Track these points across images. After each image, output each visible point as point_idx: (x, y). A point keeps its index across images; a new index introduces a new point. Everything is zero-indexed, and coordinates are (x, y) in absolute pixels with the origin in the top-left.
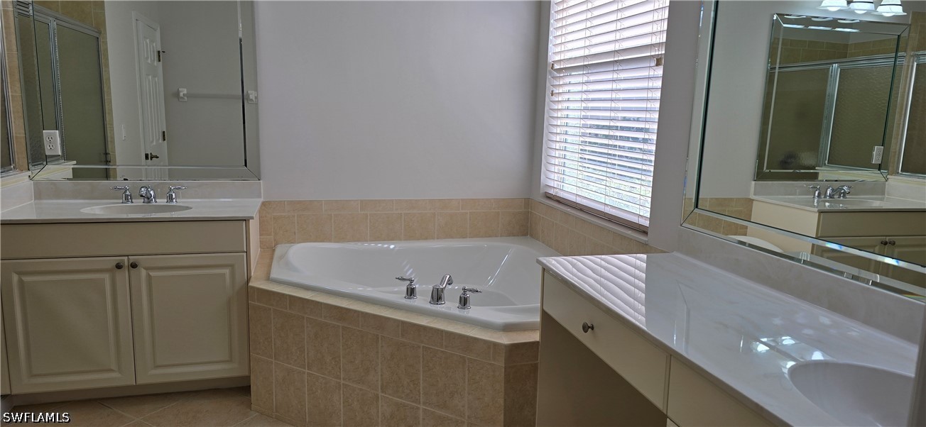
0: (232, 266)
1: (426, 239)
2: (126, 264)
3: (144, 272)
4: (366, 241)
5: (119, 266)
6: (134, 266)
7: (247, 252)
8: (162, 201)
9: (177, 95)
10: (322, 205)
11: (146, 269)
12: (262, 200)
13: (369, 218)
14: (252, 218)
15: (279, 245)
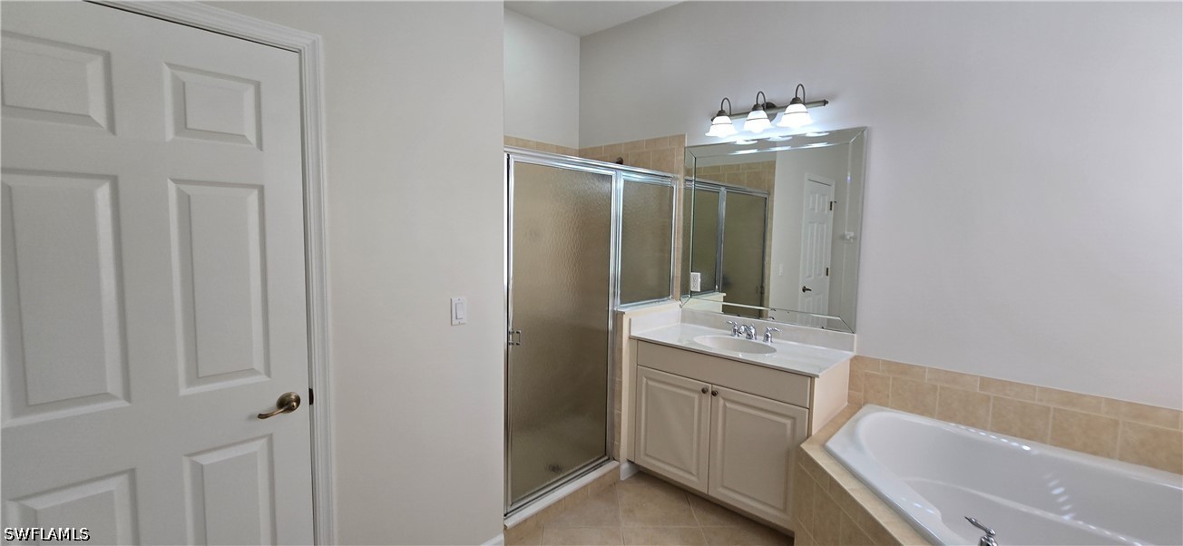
0: (794, 418)
1: (1094, 453)
2: (710, 391)
3: (721, 401)
4: (984, 429)
5: (704, 391)
6: (714, 394)
7: (810, 409)
8: (760, 339)
9: (843, 237)
10: (925, 372)
11: (724, 399)
12: (852, 354)
13: (992, 400)
14: (818, 376)
15: (869, 405)
